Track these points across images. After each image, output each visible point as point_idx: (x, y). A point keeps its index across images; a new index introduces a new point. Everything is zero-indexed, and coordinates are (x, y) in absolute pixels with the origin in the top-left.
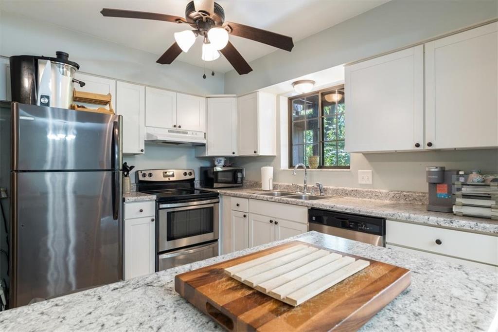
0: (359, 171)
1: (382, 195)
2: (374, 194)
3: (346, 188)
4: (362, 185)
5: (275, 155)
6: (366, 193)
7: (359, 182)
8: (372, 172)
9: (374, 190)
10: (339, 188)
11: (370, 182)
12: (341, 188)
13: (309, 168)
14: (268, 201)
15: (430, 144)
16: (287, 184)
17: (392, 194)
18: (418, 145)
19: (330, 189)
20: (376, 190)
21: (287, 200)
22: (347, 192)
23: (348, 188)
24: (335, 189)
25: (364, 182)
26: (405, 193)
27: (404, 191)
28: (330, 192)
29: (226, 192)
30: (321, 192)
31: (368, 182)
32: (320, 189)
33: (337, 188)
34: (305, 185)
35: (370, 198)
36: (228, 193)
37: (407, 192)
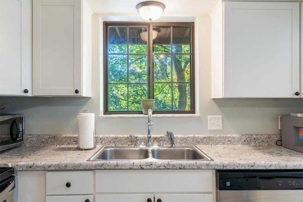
0: (209, 116)
1: (235, 140)
2: (227, 140)
3: (196, 135)
4: (211, 131)
5: (91, 97)
6: (219, 140)
7: (209, 129)
8: (222, 118)
9: (226, 135)
10: (189, 136)
11: (220, 128)
12: (191, 136)
14: (143, 169)
16: (114, 136)
17: (244, 138)
18: (297, 93)
19: (178, 138)
20: (229, 136)
22: (199, 140)
23: (199, 135)
24: (184, 138)
25: (214, 128)
27: (254, 135)
28: (179, 141)
29: (35, 165)
30: (172, 143)
31: (218, 128)
32: (172, 139)
33: (186, 136)
34: (150, 135)
35: (223, 143)
36: (40, 166)
37: (257, 135)
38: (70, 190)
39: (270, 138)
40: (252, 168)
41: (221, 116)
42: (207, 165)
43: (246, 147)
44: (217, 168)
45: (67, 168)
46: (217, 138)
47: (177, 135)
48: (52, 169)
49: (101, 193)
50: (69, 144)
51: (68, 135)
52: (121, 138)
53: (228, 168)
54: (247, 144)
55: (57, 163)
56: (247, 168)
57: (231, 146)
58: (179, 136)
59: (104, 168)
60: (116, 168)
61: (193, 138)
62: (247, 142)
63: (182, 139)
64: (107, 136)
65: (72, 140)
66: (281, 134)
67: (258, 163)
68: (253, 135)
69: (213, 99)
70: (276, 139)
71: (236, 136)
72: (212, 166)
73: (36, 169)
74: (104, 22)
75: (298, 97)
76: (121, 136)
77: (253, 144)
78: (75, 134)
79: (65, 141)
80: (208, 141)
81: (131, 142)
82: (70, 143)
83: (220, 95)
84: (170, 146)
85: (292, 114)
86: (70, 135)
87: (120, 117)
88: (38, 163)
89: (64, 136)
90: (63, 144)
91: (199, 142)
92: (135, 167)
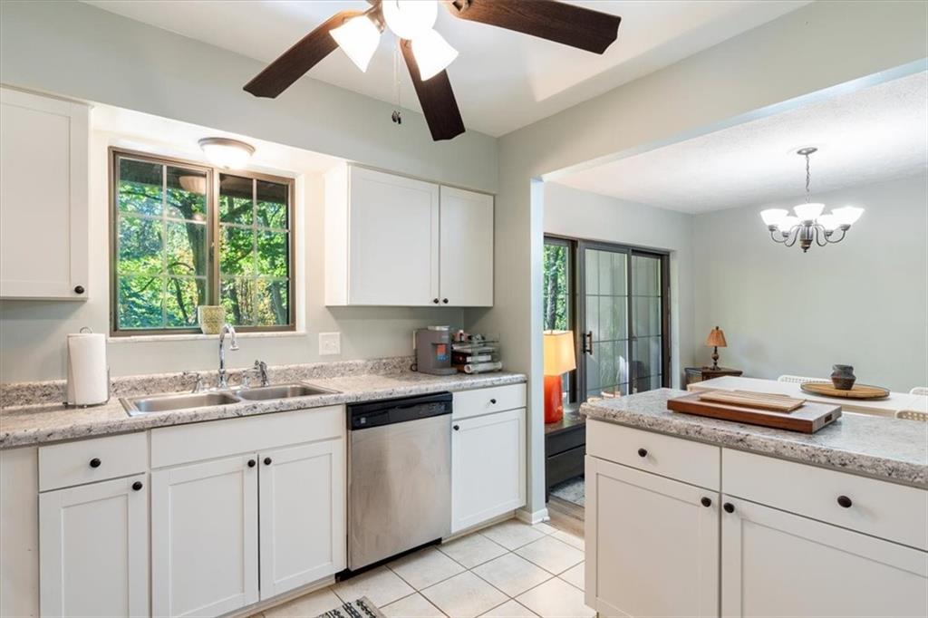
0: (321, 334)
1: (359, 368)
2: (348, 369)
3: (302, 365)
4: (325, 357)
6: (336, 369)
7: (320, 353)
8: (341, 335)
9: (346, 362)
10: (290, 366)
11: (337, 351)
12: (294, 366)
13: (201, 332)
14: (242, 416)
15: (446, 301)
16: (145, 377)
17: (370, 365)
18: (436, 301)
19: (274, 372)
20: (350, 362)
21: (274, 404)
22: (306, 372)
23: (306, 365)
24: (282, 371)
25: (329, 352)
26: (384, 361)
27: (383, 358)
28: (273, 376)
29: (11, 437)
30: (265, 379)
31: (335, 352)
32: (263, 373)
33: (285, 367)
34: (222, 370)
35: (343, 374)
36: (26, 438)
37: (387, 358)
38: (98, 473)
39: (403, 362)
40: (391, 397)
41: (338, 333)
42: (336, 399)
43: (374, 377)
44: (349, 401)
45: (93, 433)
46: (333, 368)
47: (271, 367)
48: (56, 439)
49: (161, 468)
50: (28, 402)
51: (25, 384)
52: (161, 379)
53: (363, 400)
54: (374, 372)
55: (69, 426)
56: (385, 397)
57: (353, 377)
58: (274, 368)
59: (171, 423)
60: (194, 420)
61: (297, 370)
62: (375, 370)
63: (279, 373)
64: (127, 378)
65: (39, 393)
66: (416, 355)
67: (398, 389)
68: (381, 359)
69: (327, 307)
70: (411, 363)
71: (360, 362)
72: (342, 399)
73: (14, 444)
74: (110, 148)
75: (437, 305)
76: (161, 376)
77: (382, 372)
78: (44, 380)
79: (18, 397)
80: (321, 371)
81: (183, 384)
82: (31, 400)
83: (343, 301)
84: (259, 385)
85: (430, 328)
86: (31, 383)
87: (157, 341)
88: (19, 432)
89: (12, 385)
90: (12, 404)
91: (305, 375)
92: (229, 415)
